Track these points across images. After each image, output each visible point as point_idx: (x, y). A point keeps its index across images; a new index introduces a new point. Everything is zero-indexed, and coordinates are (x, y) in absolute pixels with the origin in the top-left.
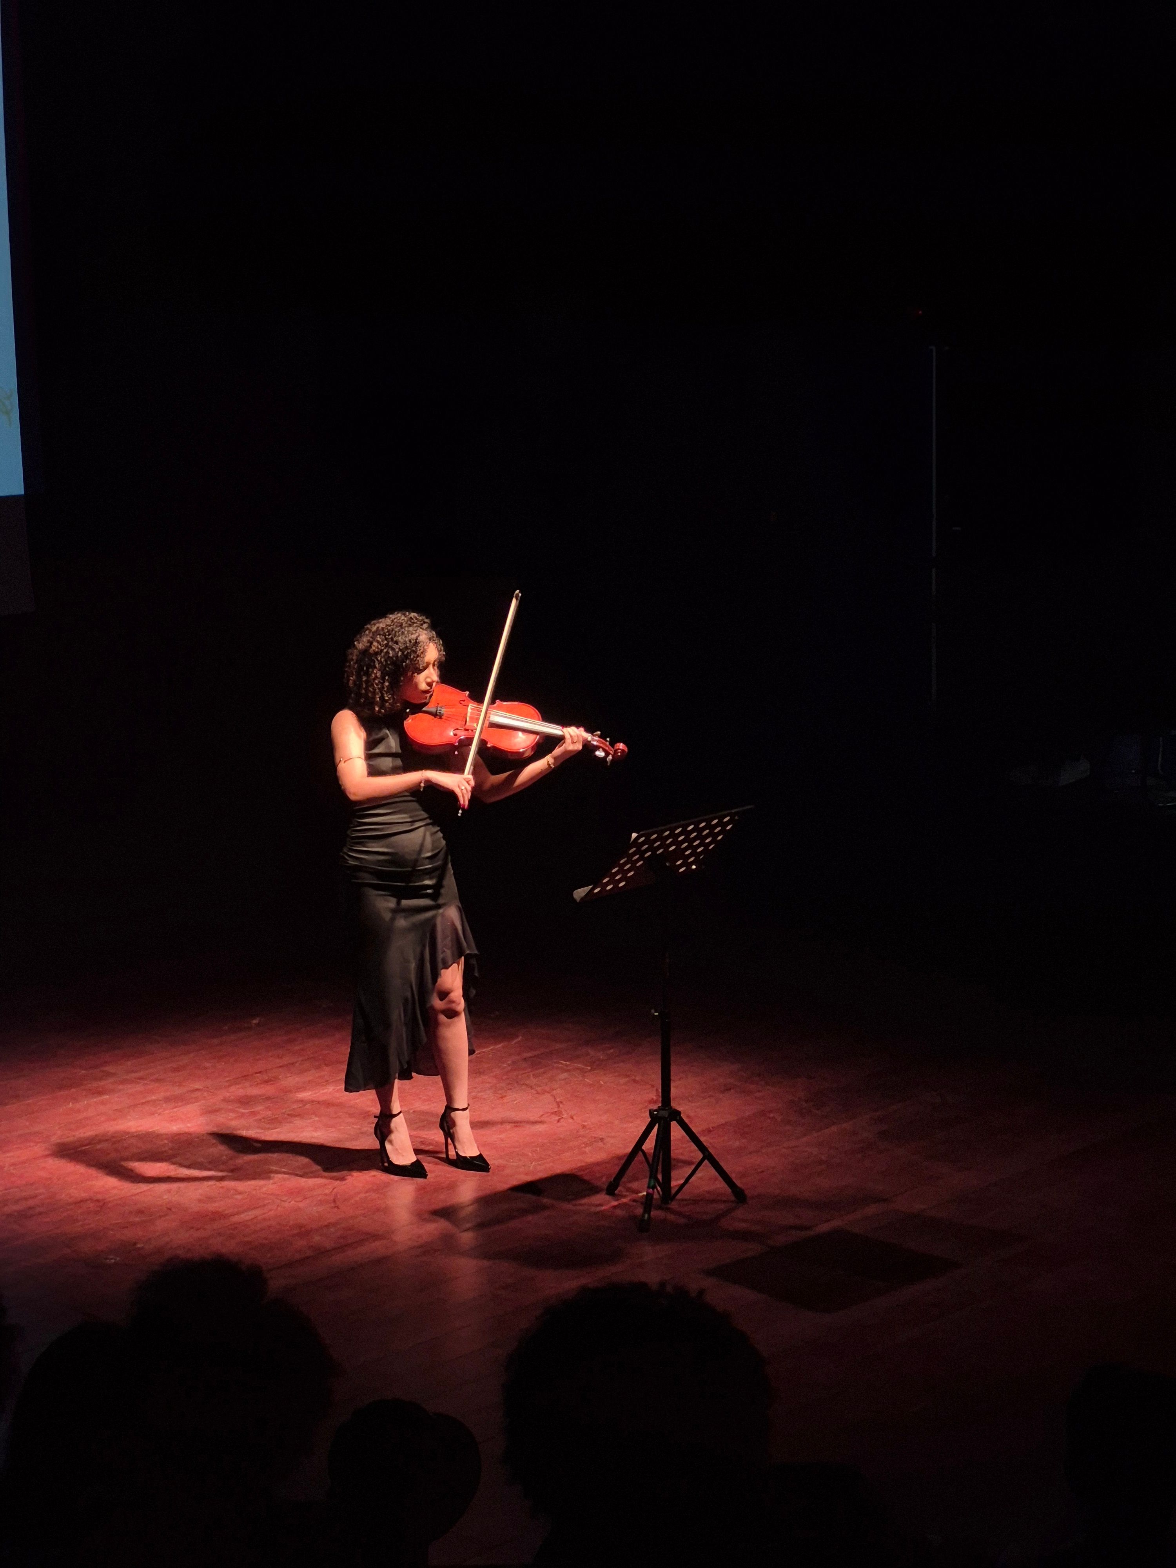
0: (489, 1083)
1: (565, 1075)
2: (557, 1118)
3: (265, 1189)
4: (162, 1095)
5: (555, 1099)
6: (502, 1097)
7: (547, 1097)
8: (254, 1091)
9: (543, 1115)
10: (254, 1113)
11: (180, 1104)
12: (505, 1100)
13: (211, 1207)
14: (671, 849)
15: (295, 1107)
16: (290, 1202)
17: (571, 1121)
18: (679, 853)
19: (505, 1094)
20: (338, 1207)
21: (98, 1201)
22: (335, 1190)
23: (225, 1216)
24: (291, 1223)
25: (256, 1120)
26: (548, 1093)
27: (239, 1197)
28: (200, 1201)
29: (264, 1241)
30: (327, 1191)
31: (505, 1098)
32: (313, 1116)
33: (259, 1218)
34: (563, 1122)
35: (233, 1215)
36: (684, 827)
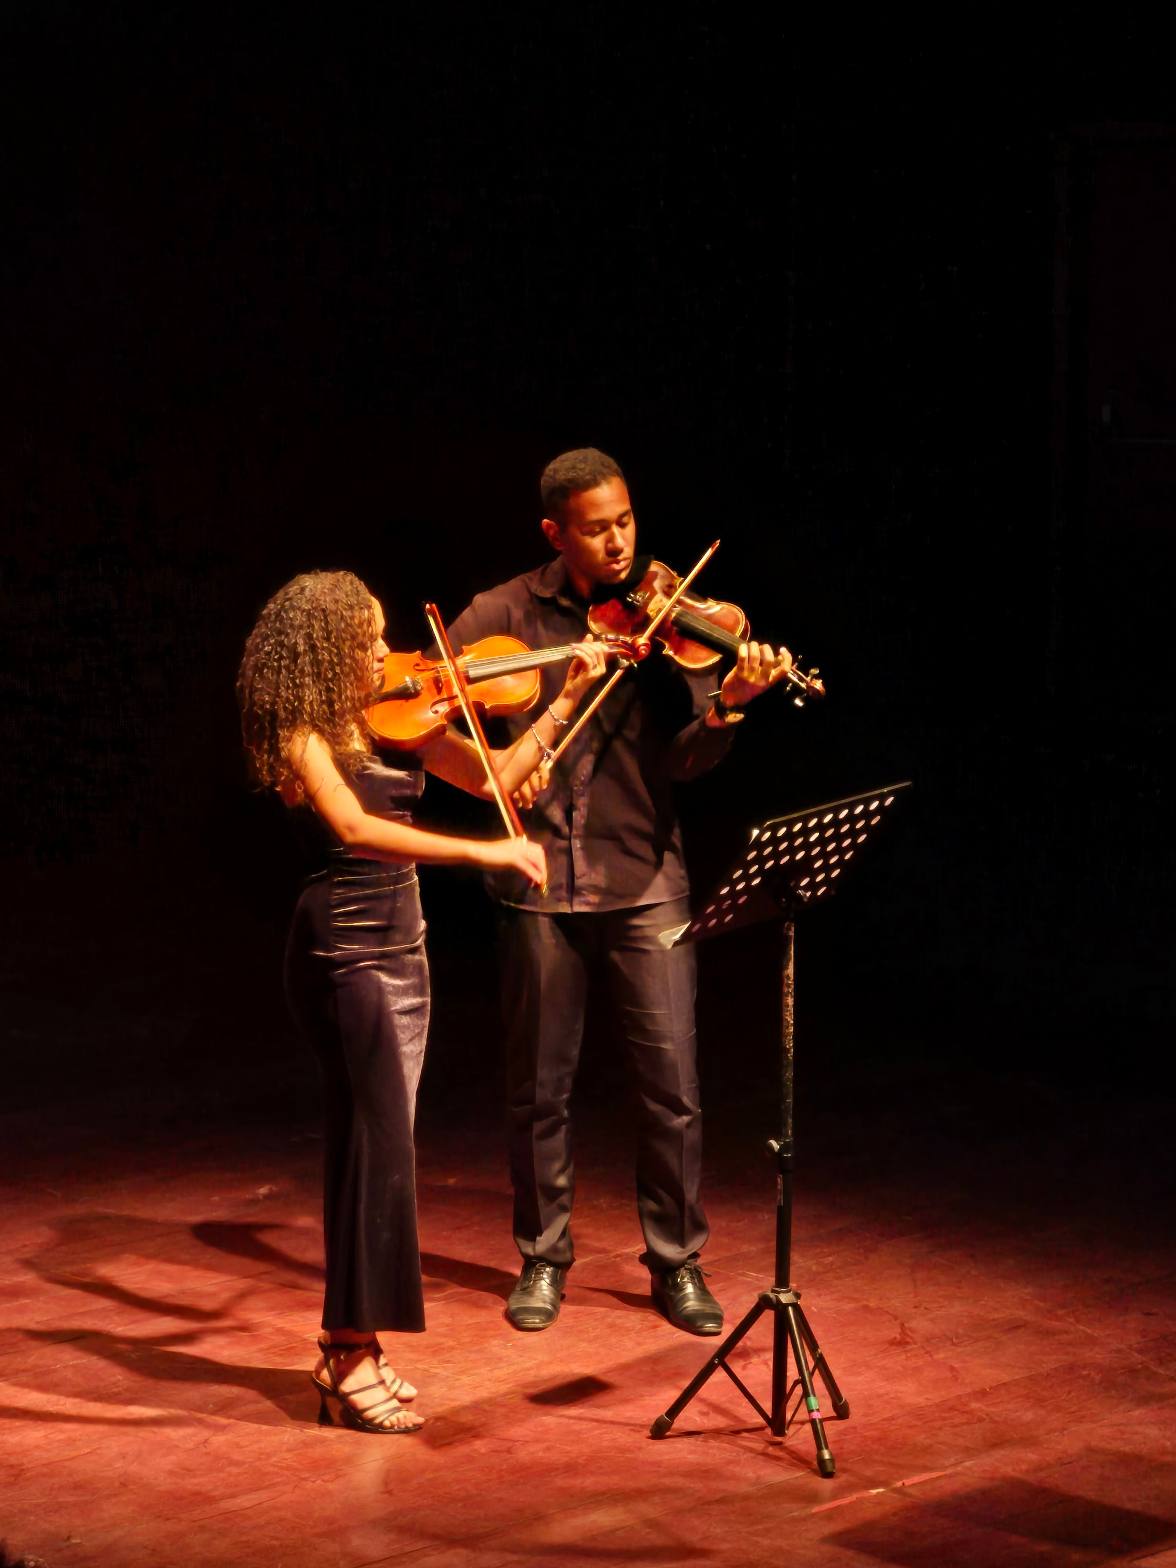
3: (274, 1459)
13: (190, 1483)
14: (799, 856)
16: (314, 1482)
21: (12, 1466)
23: (209, 1499)
24: (316, 1515)
25: (261, 1350)
27: (235, 1470)
28: (171, 1473)
29: (274, 1542)
33: (265, 1505)
35: (223, 1498)
36: (821, 816)
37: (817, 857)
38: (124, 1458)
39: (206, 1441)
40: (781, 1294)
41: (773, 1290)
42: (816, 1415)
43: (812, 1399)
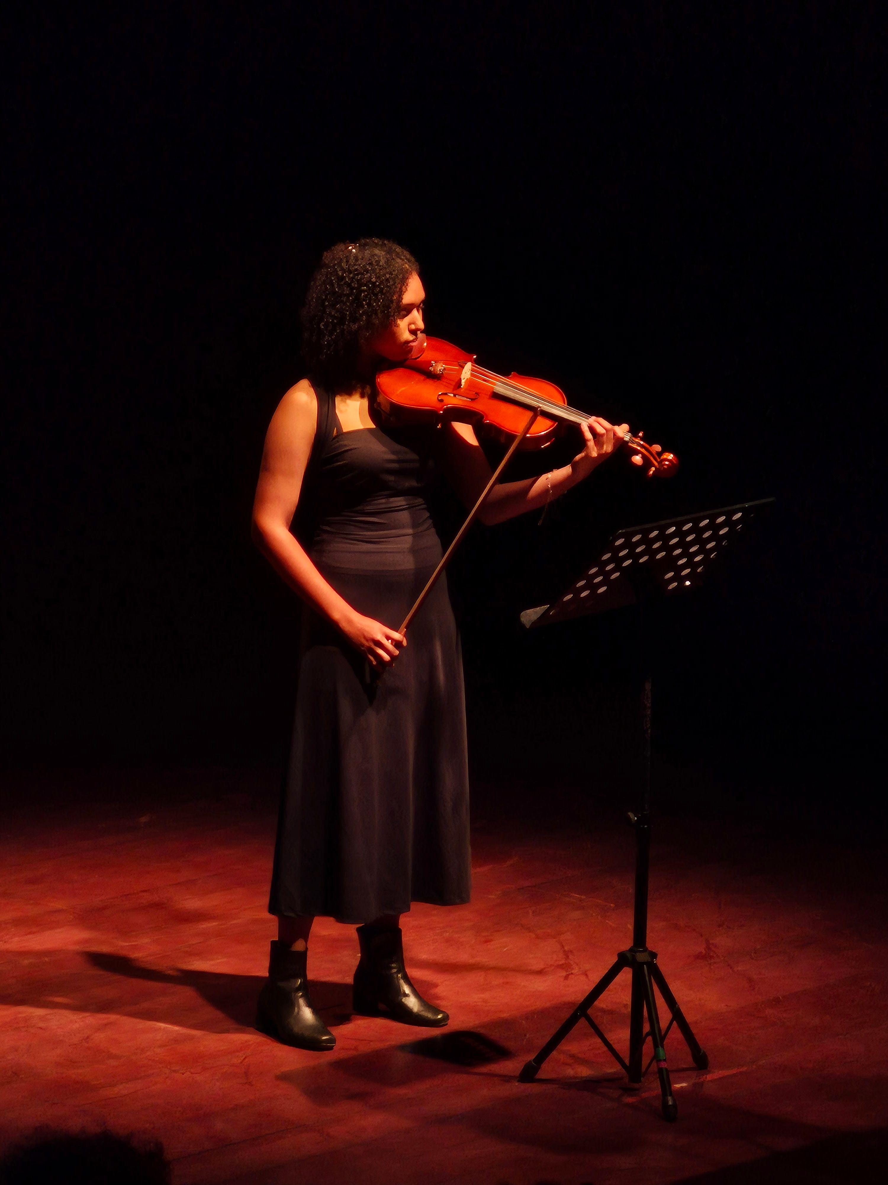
1: (577, 914)
2: (564, 974)
3: (148, 1053)
5: (563, 947)
6: (486, 942)
7: (551, 944)
9: (545, 968)
11: (34, 930)
12: (490, 945)
13: (74, 1073)
14: (659, 556)
16: (183, 1074)
17: (583, 978)
18: (670, 563)
20: (250, 1084)
22: (247, 1060)
24: (185, 1102)
26: (554, 937)
27: (112, 1062)
28: (58, 1064)
30: (235, 1061)
31: (492, 943)
34: (572, 981)
36: (679, 525)
37: (680, 557)
38: (16, 1051)
39: (88, 1037)
40: (638, 954)
41: (631, 950)
42: (664, 1065)
43: (661, 1050)
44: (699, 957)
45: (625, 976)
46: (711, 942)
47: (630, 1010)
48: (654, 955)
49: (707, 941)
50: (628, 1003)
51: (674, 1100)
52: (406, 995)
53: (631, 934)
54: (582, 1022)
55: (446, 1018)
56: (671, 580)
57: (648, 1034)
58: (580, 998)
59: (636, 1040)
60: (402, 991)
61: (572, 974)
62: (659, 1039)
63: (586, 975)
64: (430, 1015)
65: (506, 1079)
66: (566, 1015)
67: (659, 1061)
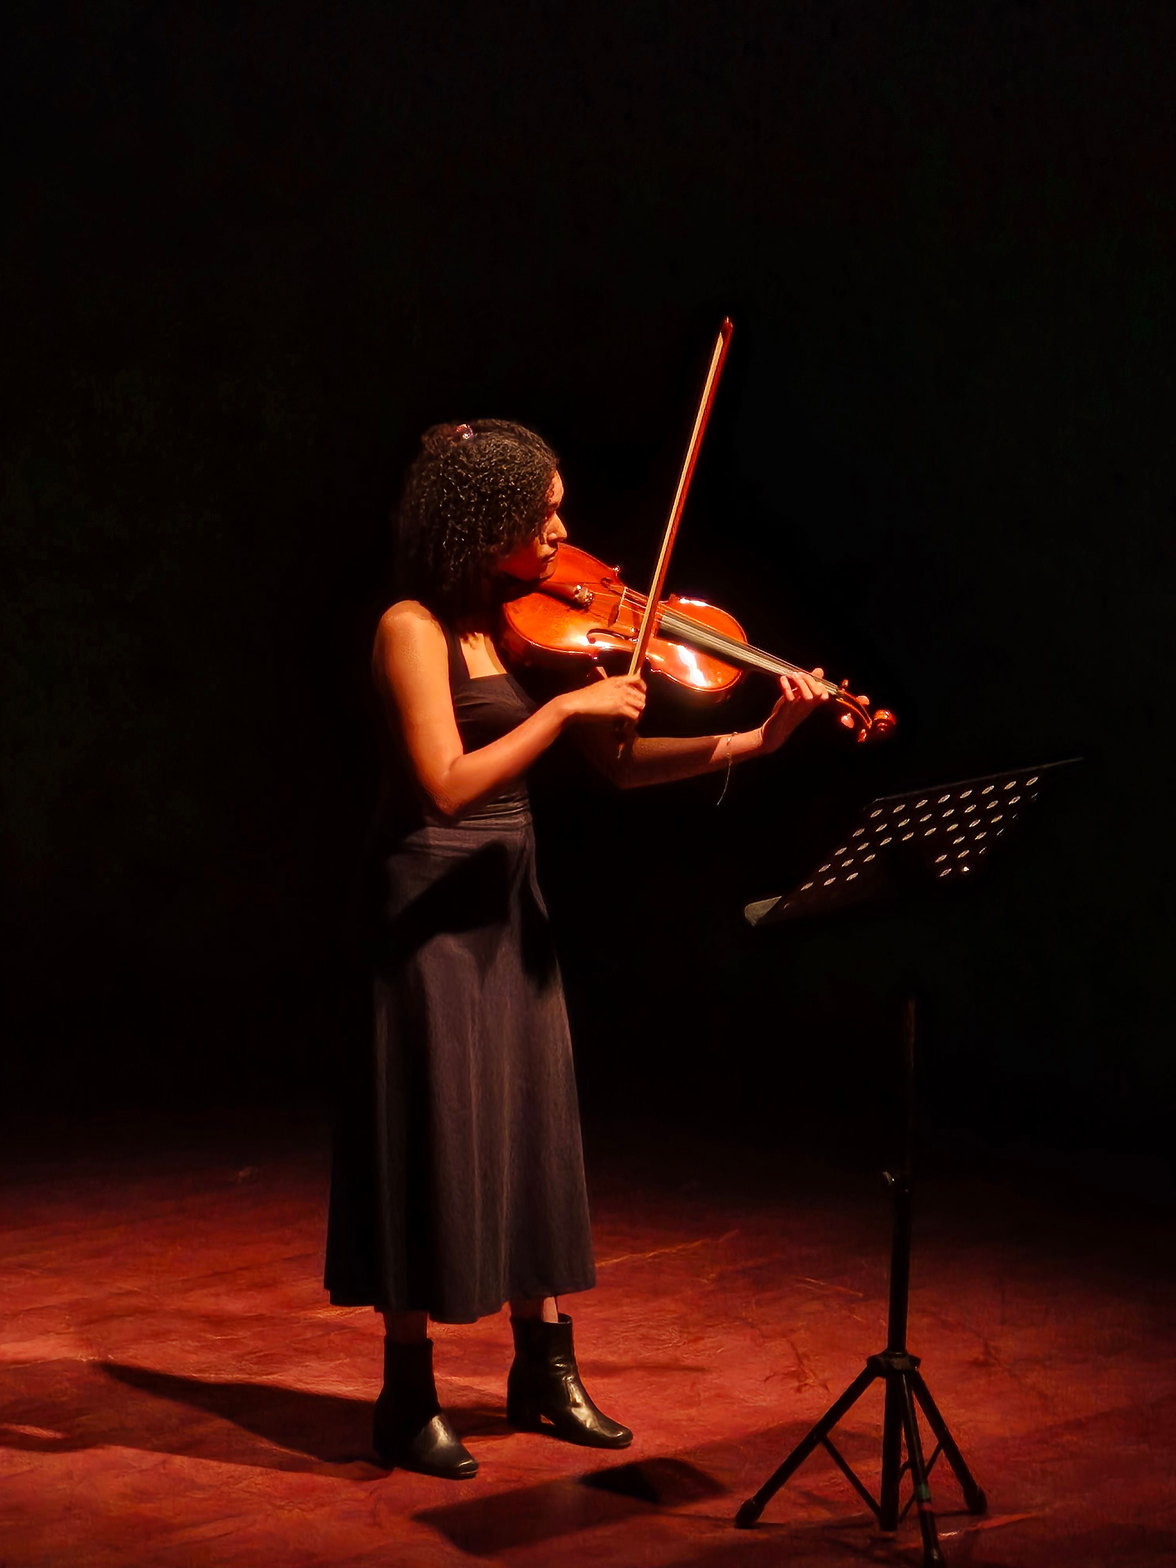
0: (674, 1312)
1: (816, 1306)
2: (796, 1384)
4: (66, 1298)
5: (794, 1349)
7: (778, 1346)
8: (234, 1305)
9: (770, 1377)
10: (230, 1343)
12: (700, 1345)
13: (147, 1508)
14: (928, 834)
15: (309, 1335)
16: (290, 1511)
17: (821, 1391)
18: (943, 842)
19: (700, 1335)
20: (379, 1526)
25: (232, 1354)
26: (785, 1336)
27: (200, 1495)
28: (124, 1496)
31: (702, 1342)
32: (342, 1355)
34: (807, 1394)
36: (956, 792)
37: (956, 834)
40: (894, 1359)
41: (884, 1354)
42: (927, 1507)
43: (923, 1487)
44: (976, 1363)
45: (878, 1388)
46: (992, 1344)
47: (882, 1433)
48: (916, 1361)
49: (986, 1346)
50: (881, 1425)
51: (940, 1554)
52: (577, 1405)
53: (885, 1334)
54: (819, 1449)
55: (629, 1436)
56: (944, 865)
57: (906, 1466)
58: (817, 1415)
59: (891, 1474)
60: (571, 1400)
61: (806, 1385)
62: (921, 1472)
63: (826, 1388)
64: (607, 1433)
65: (717, 1522)
66: (797, 1441)
67: (920, 1501)
